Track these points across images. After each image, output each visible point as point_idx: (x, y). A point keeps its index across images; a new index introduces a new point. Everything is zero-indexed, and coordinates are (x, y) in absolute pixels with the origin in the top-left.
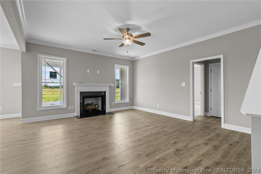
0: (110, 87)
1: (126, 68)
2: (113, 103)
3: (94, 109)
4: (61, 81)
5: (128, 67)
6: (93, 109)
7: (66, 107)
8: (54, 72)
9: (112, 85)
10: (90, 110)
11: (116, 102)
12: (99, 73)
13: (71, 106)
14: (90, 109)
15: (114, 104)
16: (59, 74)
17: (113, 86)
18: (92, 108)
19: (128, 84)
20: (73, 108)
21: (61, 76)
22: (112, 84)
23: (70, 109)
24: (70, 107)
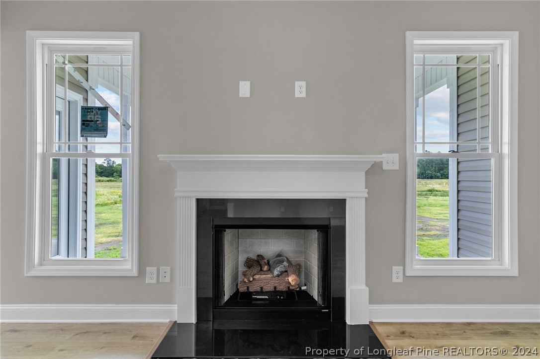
0: (374, 171)
1: (494, 49)
2: (397, 269)
3: (282, 292)
4: (126, 149)
5: (507, 43)
6: (275, 292)
7: (135, 273)
8: (99, 109)
9: (390, 162)
10: (257, 293)
11: (417, 266)
12: (304, 95)
13: (158, 270)
14: (259, 289)
15: (400, 280)
16: (116, 115)
17: (396, 167)
18: (269, 288)
19: (506, 150)
20: (168, 280)
21: (125, 125)
22: (384, 155)
23: (154, 281)
24: (151, 270)
